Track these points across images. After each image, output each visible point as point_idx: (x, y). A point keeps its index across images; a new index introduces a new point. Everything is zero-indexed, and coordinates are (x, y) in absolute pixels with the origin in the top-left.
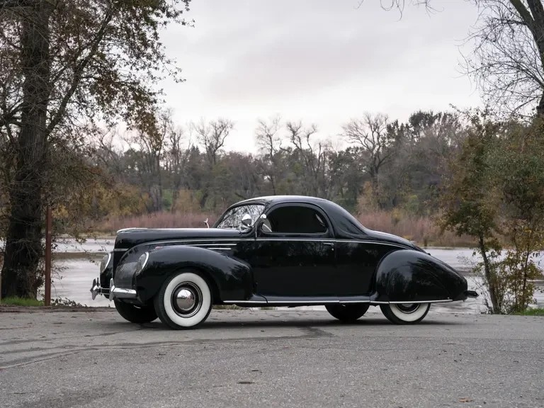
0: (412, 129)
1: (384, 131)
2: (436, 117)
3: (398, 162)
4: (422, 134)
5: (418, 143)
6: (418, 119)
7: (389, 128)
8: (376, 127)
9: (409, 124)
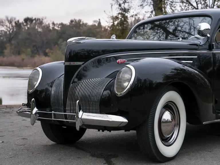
0: (25, 24)
1: (14, 24)
2: (34, 20)
3: (20, 37)
4: (28, 26)
5: (27, 30)
6: (27, 20)
7: (15, 23)
8: (10, 22)
9: (24, 22)
